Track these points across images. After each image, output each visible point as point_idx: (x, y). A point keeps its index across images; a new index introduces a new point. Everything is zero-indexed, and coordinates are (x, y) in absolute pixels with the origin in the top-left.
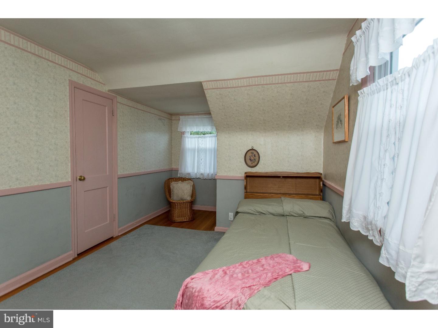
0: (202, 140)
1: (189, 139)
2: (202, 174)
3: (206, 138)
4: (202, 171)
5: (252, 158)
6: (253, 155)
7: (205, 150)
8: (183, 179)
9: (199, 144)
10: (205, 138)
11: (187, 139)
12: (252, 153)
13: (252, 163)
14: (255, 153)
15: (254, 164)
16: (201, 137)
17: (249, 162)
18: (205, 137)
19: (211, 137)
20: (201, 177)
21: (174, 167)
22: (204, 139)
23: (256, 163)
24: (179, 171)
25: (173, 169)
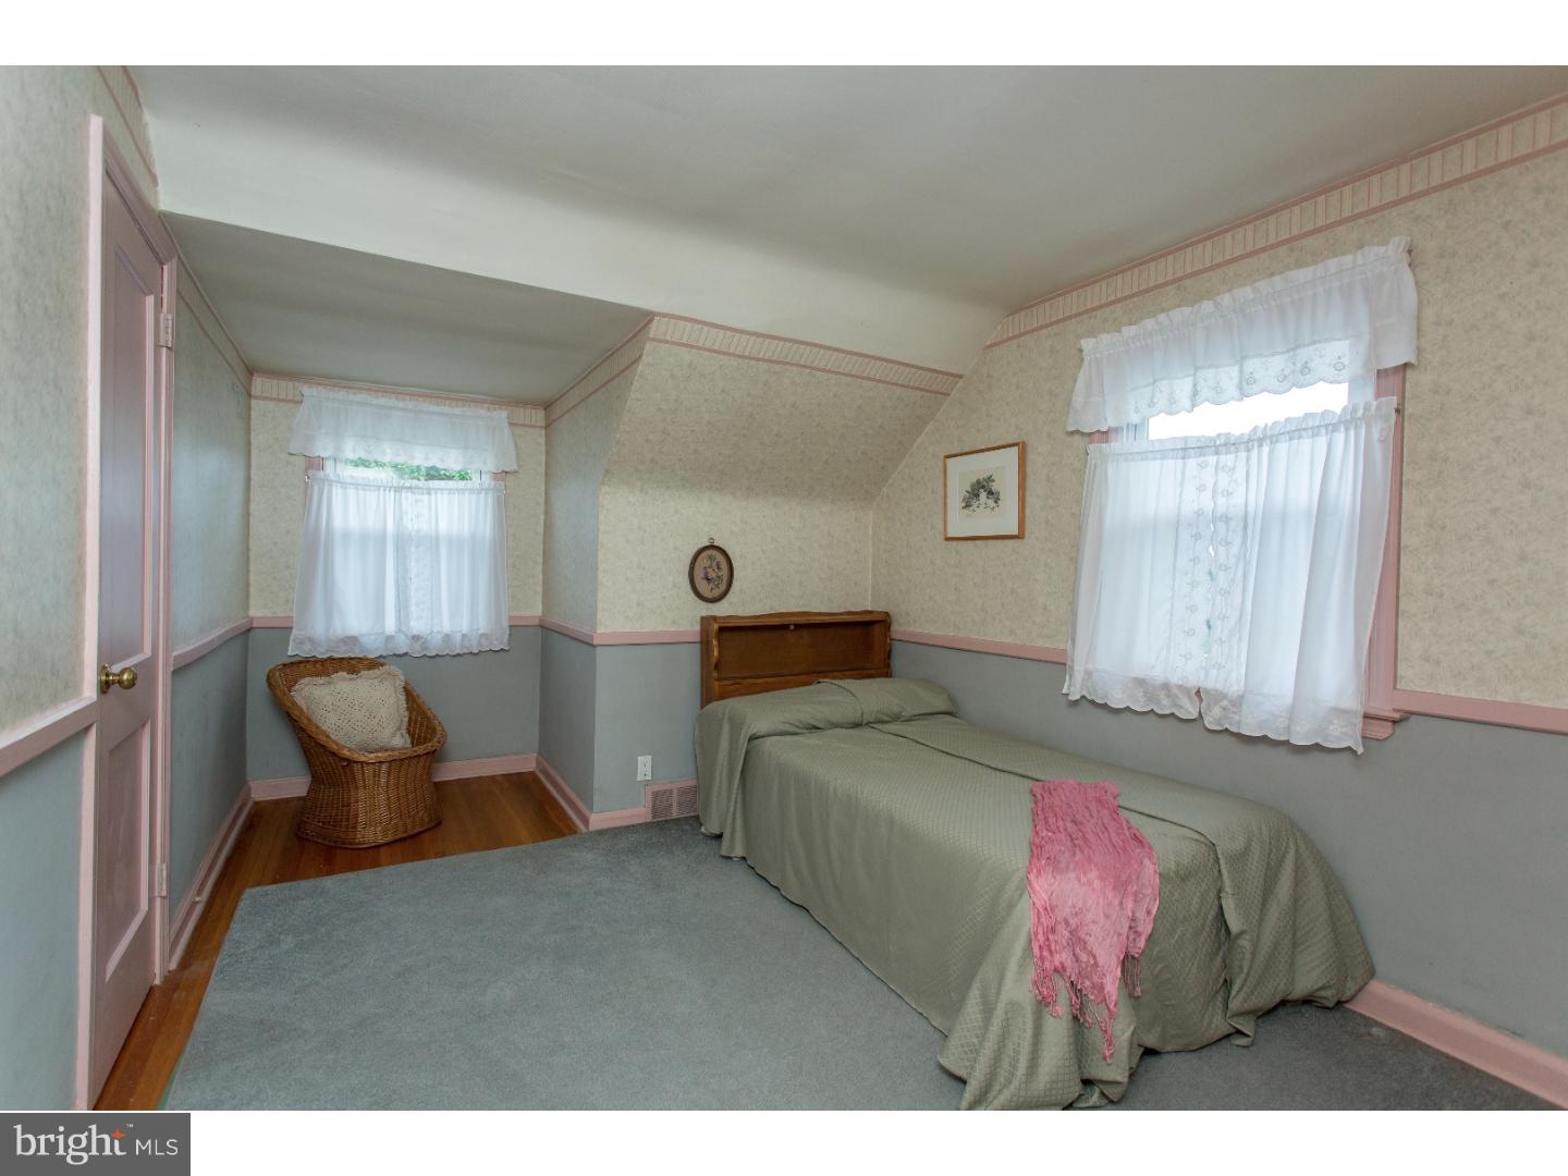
0: (417, 501)
1: (351, 492)
2: (416, 638)
3: (433, 496)
4: (418, 625)
5: (712, 575)
6: (714, 564)
7: (432, 542)
8: (354, 665)
9: (401, 519)
10: (429, 494)
11: (337, 493)
12: (711, 558)
13: (712, 589)
14: (719, 557)
15: (717, 592)
16: (410, 488)
17: (703, 587)
18: (429, 489)
19: (464, 490)
20: (417, 651)
21: (259, 611)
22: (426, 497)
23: (723, 587)
24: (294, 632)
25: (254, 625)
